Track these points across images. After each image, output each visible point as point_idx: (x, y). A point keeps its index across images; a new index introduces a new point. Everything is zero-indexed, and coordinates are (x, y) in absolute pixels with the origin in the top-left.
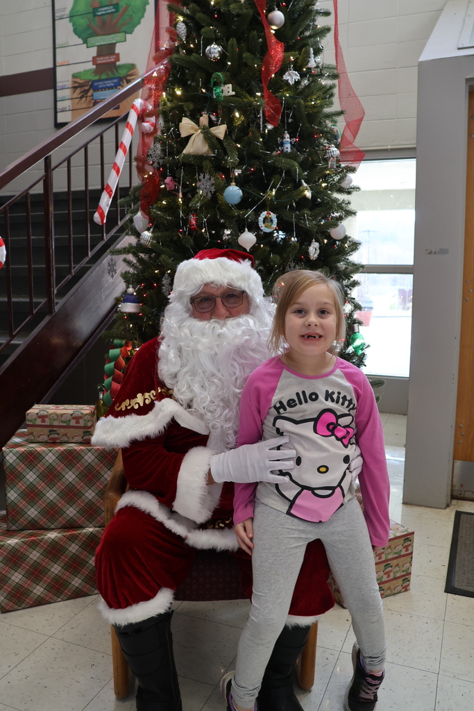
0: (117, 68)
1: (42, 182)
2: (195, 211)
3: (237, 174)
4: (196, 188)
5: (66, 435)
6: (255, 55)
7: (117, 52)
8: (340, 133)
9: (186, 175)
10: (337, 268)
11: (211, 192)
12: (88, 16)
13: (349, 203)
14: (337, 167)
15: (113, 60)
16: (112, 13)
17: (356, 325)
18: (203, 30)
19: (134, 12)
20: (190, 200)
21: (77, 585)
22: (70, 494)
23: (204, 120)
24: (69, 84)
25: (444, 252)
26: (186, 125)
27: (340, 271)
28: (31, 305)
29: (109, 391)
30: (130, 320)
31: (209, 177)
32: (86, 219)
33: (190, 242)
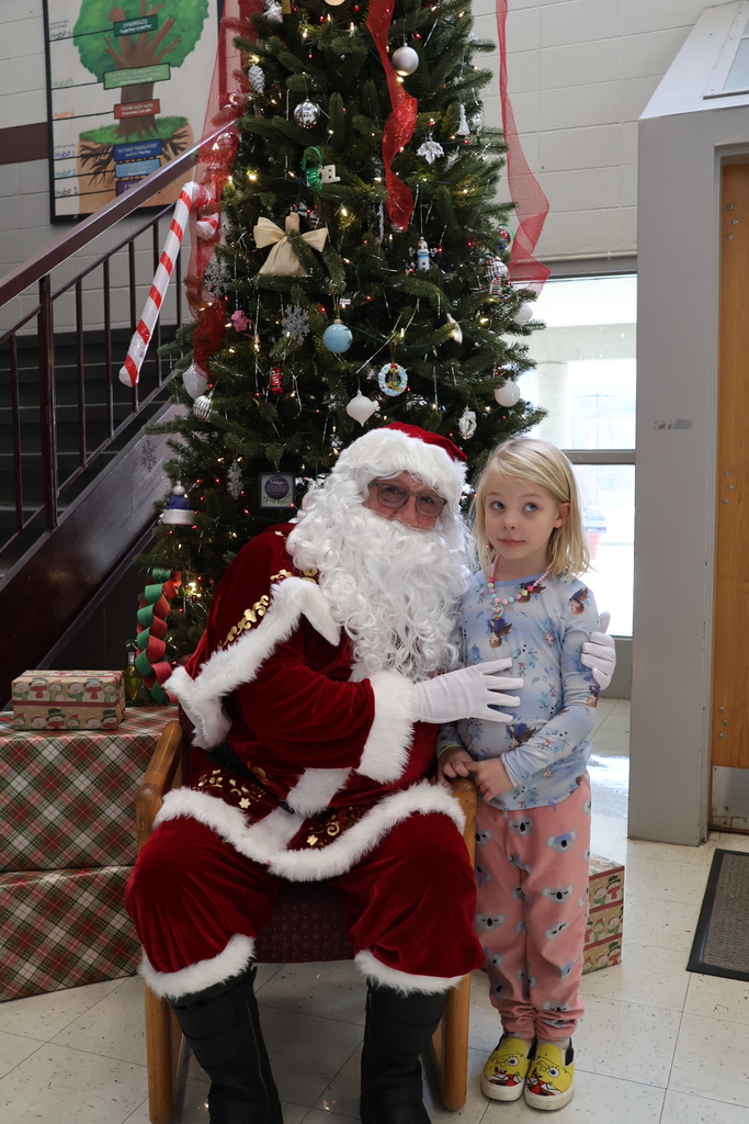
0: (155, 124)
1: (35, 318)
2: (277, 364)
3: (344, 306)
4: (280, 328)
5: (76, 717)
6: (373, 118)
7: (156, 97)
9: (264, 307)
11: (303, 333)
12: (106, 34)
13: (526, 349)
14: (504, 292)
15: (150, 110)
16: (146, 31)
18: (289, 79)
19: (183, 31)
20: (271, 346)
21: (90, 961)
22: (82, 812)
23: (292, 221)
25: (683, 424)
26: (265, 230)
28: (19, 515)
29: (144, 651)
30: (179, 537)
31: (300, 311)
32: (106, 377)
33: (272, 413)
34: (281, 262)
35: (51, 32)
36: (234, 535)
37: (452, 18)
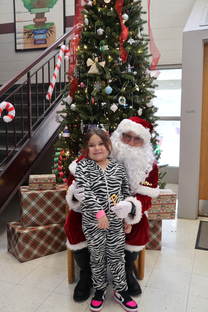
0: (45, 24)
2: (93, 97)
3: (110, 82)
4: (93, 87)
5: (46, 186)
6: (117, 33)
7: (45, 17)
8: (150, 63)
9: (89, 81)
10: (149, 119)
11: (100, 89)
13: (154, 92)
14: (149, 78)
15: (43, 20)
17: (157, 142)
18: (96, 23)
20: (91, 92)
21: (50, 249)
22: (49, 210)
23: (96, 59)
24: (22, 31)
25: (193, 111)
26: (89, 62)
27: (150, 120)
28: (23, 134)
29: (57, 169)
30: (66, 140)
31: (99, 83)
32: (43, 97)
33: (91, 109)
34: (93, 70)
36: (81, 140)
37: (137, 6)
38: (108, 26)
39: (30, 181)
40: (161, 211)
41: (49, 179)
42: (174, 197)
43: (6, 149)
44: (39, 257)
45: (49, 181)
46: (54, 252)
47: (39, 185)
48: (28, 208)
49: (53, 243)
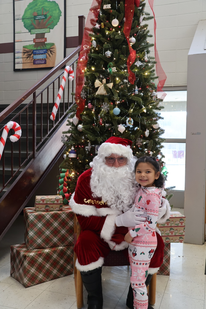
0: (45, 45)
3: (117, 103)
4: (101, 107)
5: (52, 207)
6: (125, 55)
7: (45, 37)
8: (156, 85)
9: (97, 102)
10: (155, 140)
11: (108, 110)
12: (32, 19)
13: (160, 114)
14: (156, 100)
15: (43, 41)
16: (43, 19)
17: (164, 164)
19: (54, 19)
20: (99, 113)
21: (55, 273)
23: (104, 81)
24: (22, 51)
25: (199, 133)
26: (97, 83)
27: (156, 142)
28: (27, 155)
29: (62, 190)
30: (72, 161)
31: (107, 104)
32: (47, 117)
33: (98, 129)
34: (101, 91)
35: (15, 17)
36: (87, 160)
37: (143, 30)
38: (117, 49)
39: (37, 202)
40: (170, 234)
41: (56, 200)
42: (183, 219)
43: (11, 170)
44: (44, 282)
45: (56, 202)
46: (59, 277)
47: (46, 206)
48: (34, 229)
49: (58, 267)
